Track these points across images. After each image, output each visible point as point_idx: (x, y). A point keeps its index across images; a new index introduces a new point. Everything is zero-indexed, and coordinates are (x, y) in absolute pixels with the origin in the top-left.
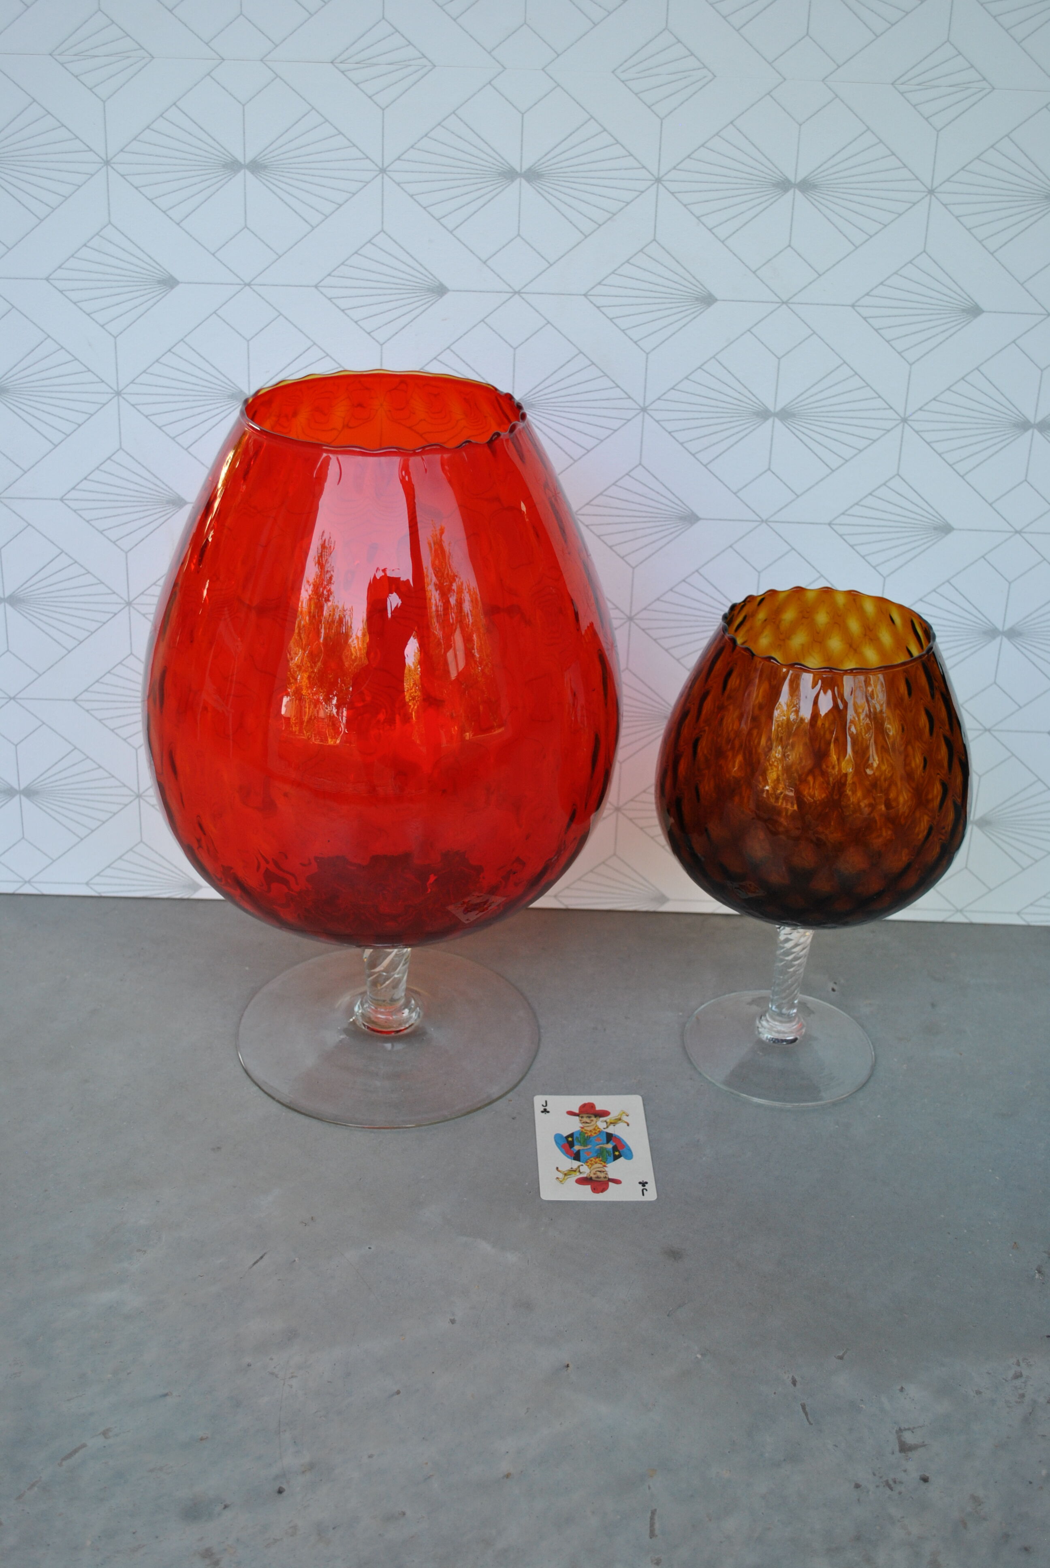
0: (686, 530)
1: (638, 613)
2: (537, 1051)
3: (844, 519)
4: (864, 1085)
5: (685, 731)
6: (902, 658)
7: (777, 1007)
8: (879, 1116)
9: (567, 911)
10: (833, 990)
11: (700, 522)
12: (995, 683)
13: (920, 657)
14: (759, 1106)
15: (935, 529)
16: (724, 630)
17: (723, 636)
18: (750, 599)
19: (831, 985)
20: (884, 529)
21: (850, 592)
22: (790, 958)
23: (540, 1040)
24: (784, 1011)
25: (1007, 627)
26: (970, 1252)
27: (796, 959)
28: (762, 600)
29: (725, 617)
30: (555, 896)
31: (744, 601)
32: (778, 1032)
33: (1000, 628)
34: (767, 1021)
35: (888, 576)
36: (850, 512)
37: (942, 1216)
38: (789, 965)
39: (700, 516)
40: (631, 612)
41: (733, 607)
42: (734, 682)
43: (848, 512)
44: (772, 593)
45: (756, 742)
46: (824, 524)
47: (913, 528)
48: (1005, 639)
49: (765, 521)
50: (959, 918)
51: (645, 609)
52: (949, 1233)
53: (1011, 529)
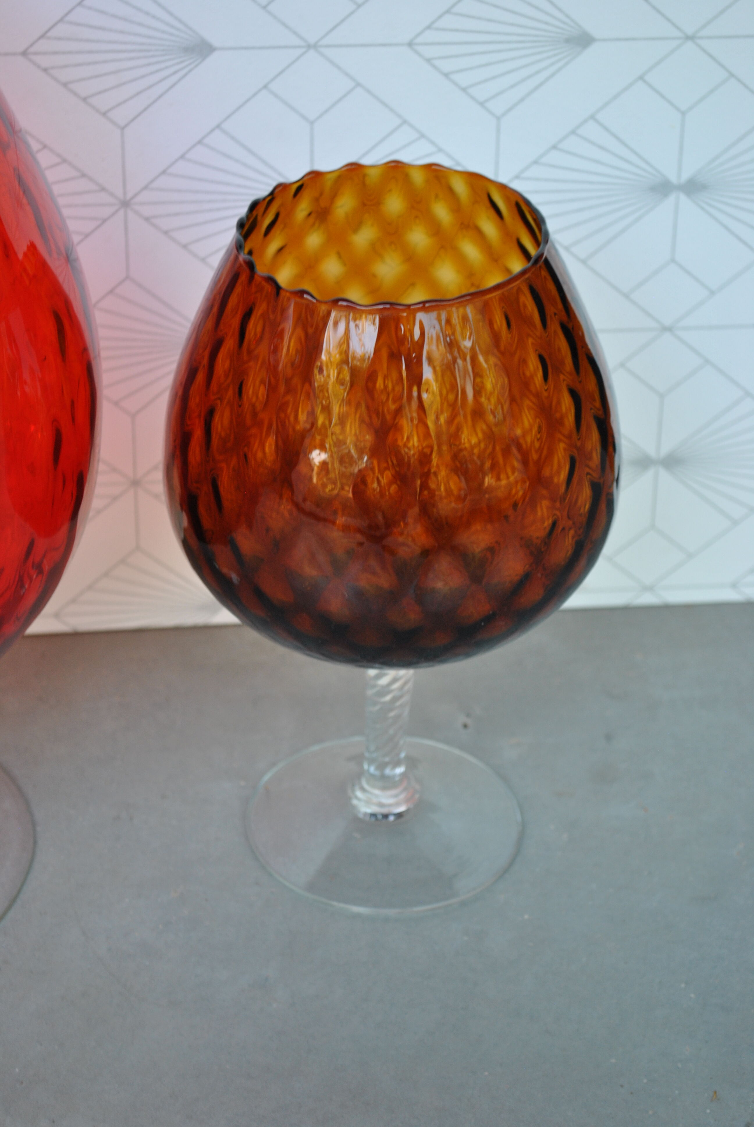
0: (196, 66)
1: (136, 195)
2: (32, 861)
3: (430, 36)
4: (506, 870)
5: (194, 401)
6: (494, 280)
7: (377, 768)
8: (526, 917)
9: (76, 636)
10: (465, 726)
11: (215, 55)
12: (673, 260)
13: (523, 273)
14: (357, 916)
15: (568, 41)
16: (239, 247)
17: (236, 258)
18: (281, 188)
19: (462, 719)
20: (491, 47)
21: (429, 167)
22: (388, 698)
23: (35, 843)
24: (388, 771)
25: (685, 177)
26: (651, 1112)
27: (395, 699)
28: (300, 188)
29: (241, 225)
30: (57, 615)
31: (272, 193)
32: (381, 805)
33: (674, 179)
34: (363, 790)
35: (504, 114)
36: (438, 24)
37: (613, 1061)
38: (390, 706)
39: (215, 43)
40: (125, 193)
41: (254, 206)
42: (254, 327)
43: (436, 25)
44: (315, 176)
45: (292, 419)
46: (402, 45)
47: (535, 42)
48: (683, 197)
49: (314, 47)
50: (647, 599)
51: (146, 188)
52: (622, 1086)
53: (680, 34)
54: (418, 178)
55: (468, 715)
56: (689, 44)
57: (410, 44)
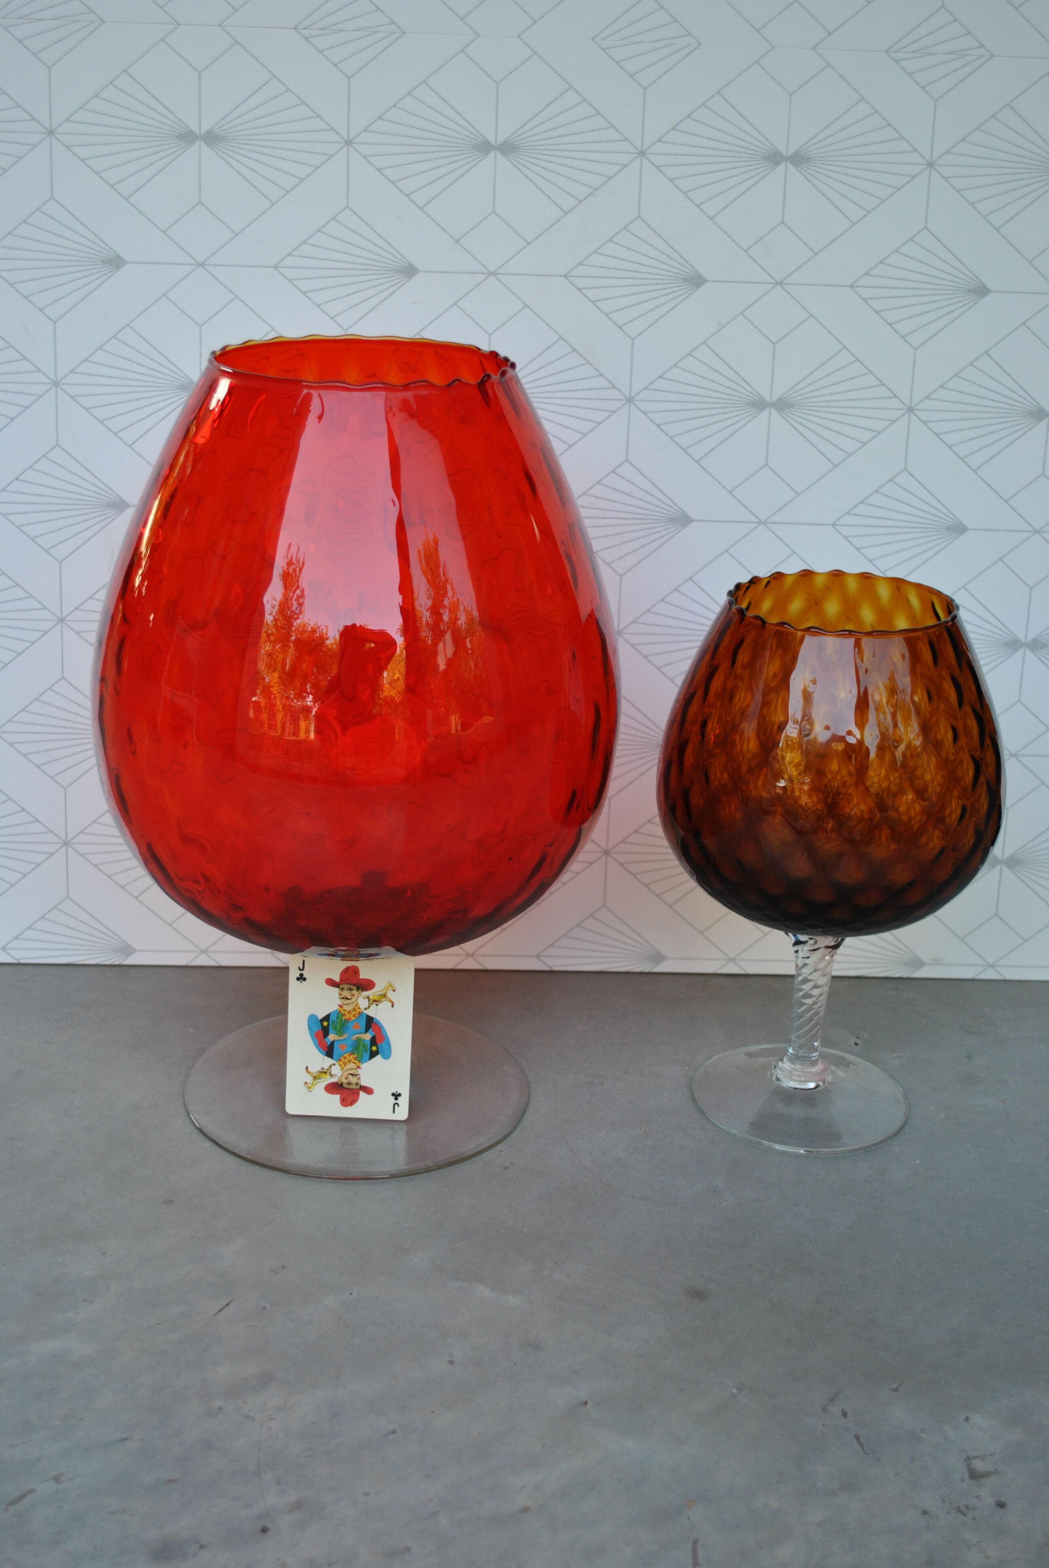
0: (678, 533)
1: (626, 627)
2: (527, 1104)
3: (848, 519)
4: (898, 1132)
5: (691, 714)
7: (796, 1050)
9: (551, 972)
11: (693, 524)
12: (1020, 701)
13: (944, 622)
14: (782, 1153)
15: (948, 529)
16: (732, 604)
17: (730, 609)
18: (756, 579)
20: (893, 530)
23: (529, 1094)
24: (803, 1054)
25: (1030, 637)
28: (770, 580)
29: (731, 593)
31: (751, 581)
33: (1023, 639)
36: (854, 511)
39: (693, 517)
40: (619, 625)
46: (828, 525)
47: (924, 528)
48: (1028, 652)
49: (764, 523)
50: (990, 974)
51: (634, 622)
52: (1006, 1270)
53: (1030, 529)
54: (852, 586)
55: (858, 1038)
56: (1037, 536)
57: (833, 525)
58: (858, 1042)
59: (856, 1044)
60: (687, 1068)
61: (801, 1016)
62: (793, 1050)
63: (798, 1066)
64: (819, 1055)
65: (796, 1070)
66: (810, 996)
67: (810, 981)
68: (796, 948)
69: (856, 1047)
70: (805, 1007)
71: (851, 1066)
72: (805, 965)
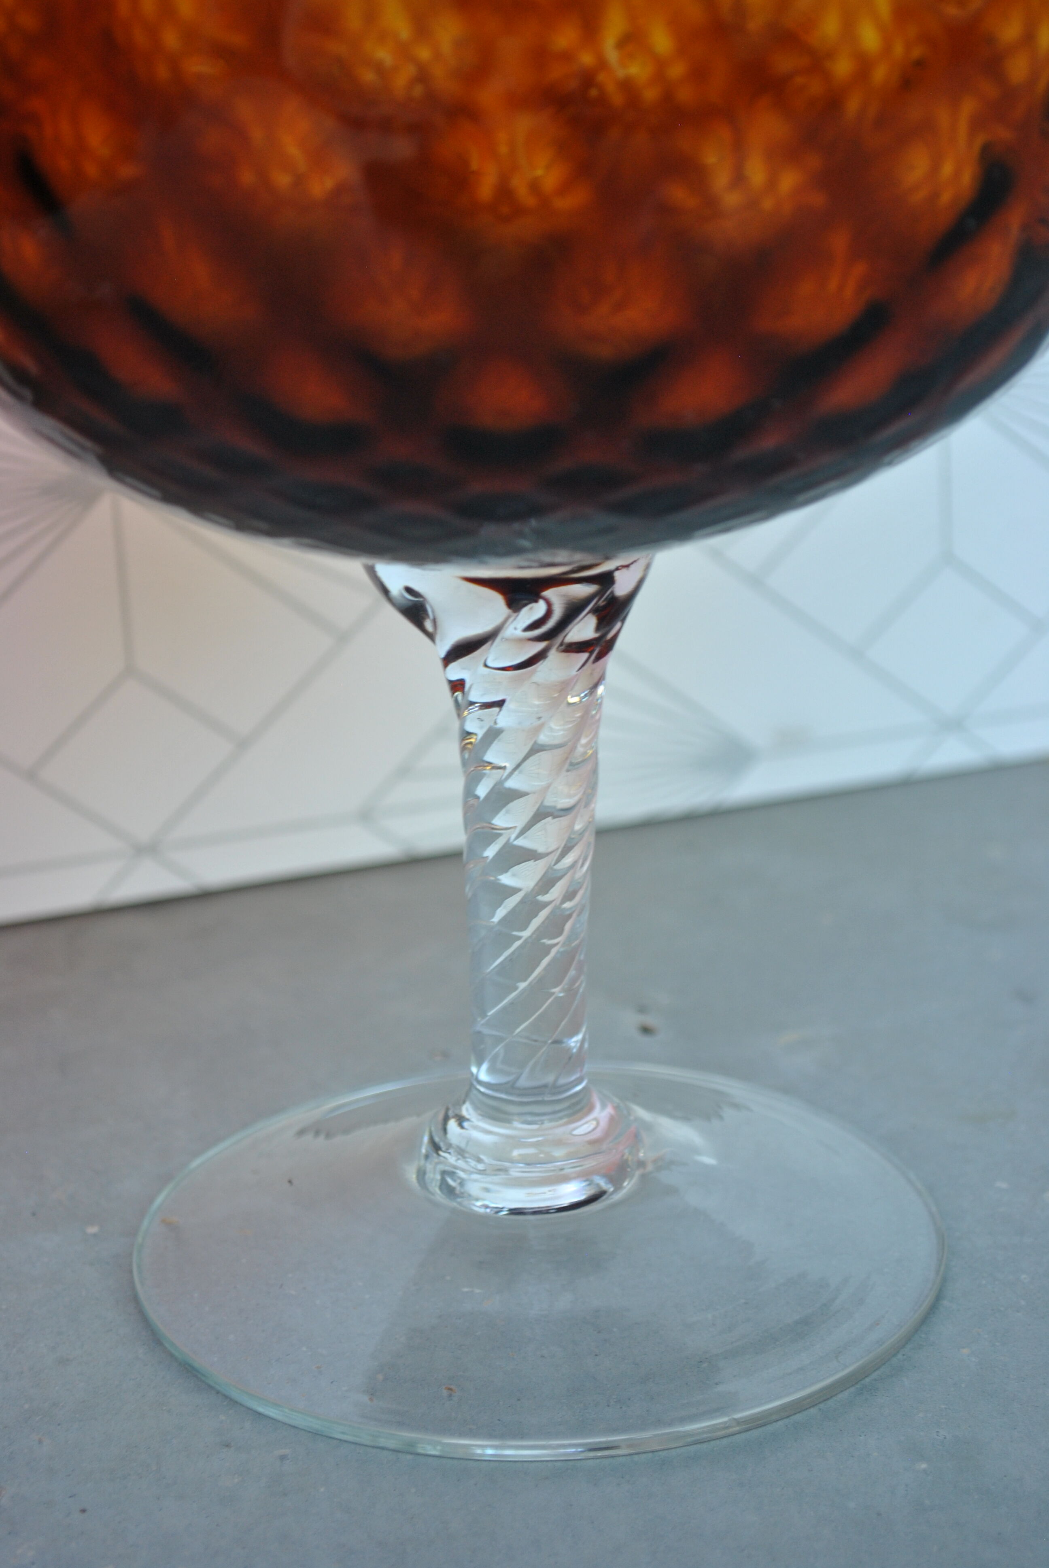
58: (649, 1020)
59: (646, 1030)
60: (92, 1230)
61: (503, 938)
62: (491, 1070)
63: (518, 1128)
64: (590, 1081)
65: (517, 1142)
66: (531, 855)
67: (516, 795)
68: (456, 671)
69: (645, 1039)
70: (512, 902)
71: (728, 1113)
72: (493, 734)
